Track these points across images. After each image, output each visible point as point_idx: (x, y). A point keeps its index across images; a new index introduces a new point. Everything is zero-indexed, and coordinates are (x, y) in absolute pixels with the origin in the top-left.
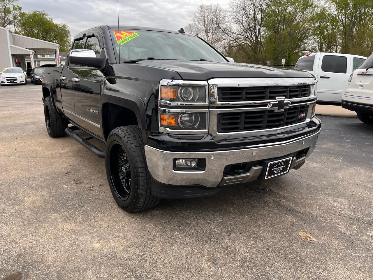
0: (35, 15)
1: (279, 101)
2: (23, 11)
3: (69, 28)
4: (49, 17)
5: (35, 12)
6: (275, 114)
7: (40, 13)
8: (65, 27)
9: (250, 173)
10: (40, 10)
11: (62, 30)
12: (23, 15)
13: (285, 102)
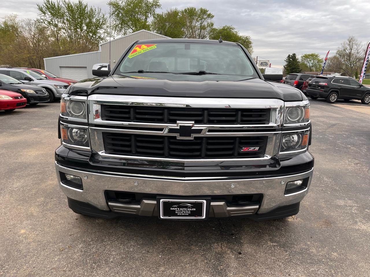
0: (224, 29)
1: (180, 126)
2: (215, 27)
3: (251, 39)
4: (235, 30)
5: (224, 27)
6: (177, 141)
7: (228, 28)
8: (247, 39)
9: (141, 206)
10: (228, 25)
11: (245, 41)
12: (214, 30)
13: (193, 128)
